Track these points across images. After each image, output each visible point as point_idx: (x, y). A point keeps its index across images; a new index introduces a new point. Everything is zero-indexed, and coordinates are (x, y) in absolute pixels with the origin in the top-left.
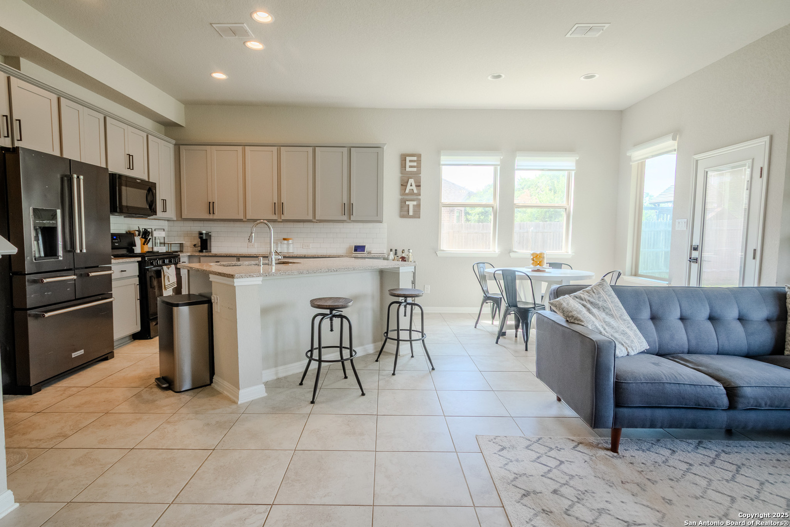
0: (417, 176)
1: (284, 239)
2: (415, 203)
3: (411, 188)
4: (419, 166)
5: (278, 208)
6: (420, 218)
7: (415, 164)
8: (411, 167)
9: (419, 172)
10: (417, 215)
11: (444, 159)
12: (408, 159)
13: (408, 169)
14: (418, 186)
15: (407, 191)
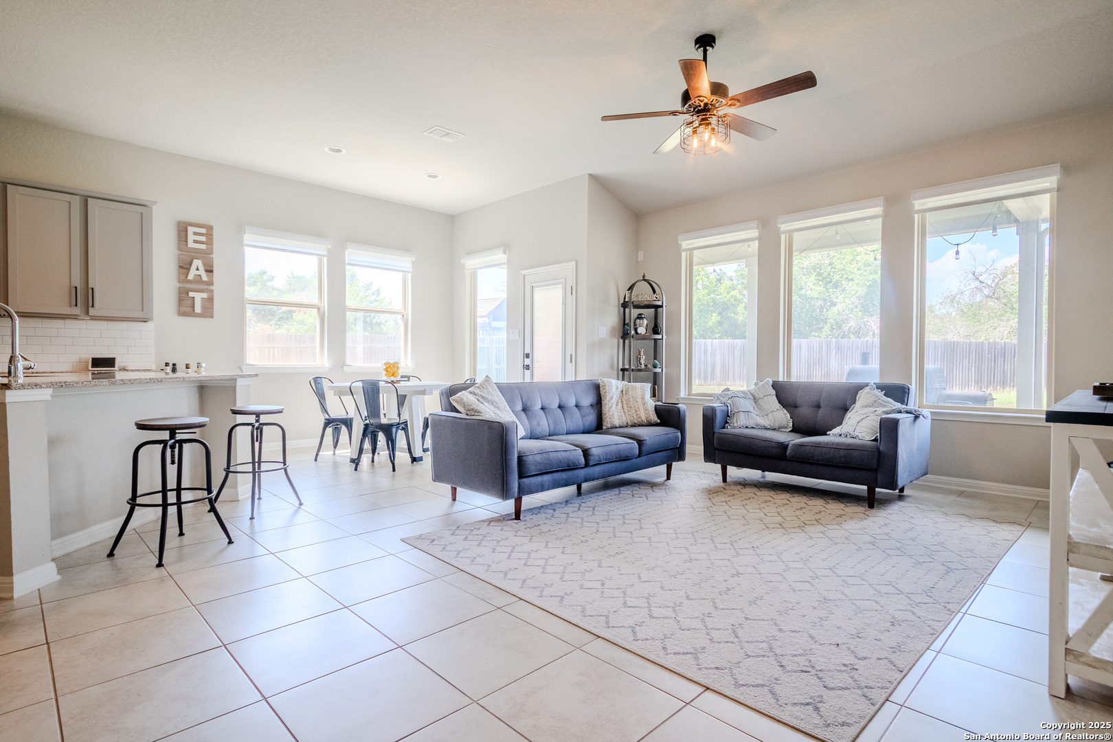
0: (206, 256)
2: (205, 295)
3: (198, 273)
4: (209, 242)
6: (212, 317)
7: (203, 239)
8: (195, 242)
9: (209, 252)
10: (208, 312)
11: (248, 238)
12: (191, 230)
13: (191, 244)
14: (209, 271)
15: (191, 277)
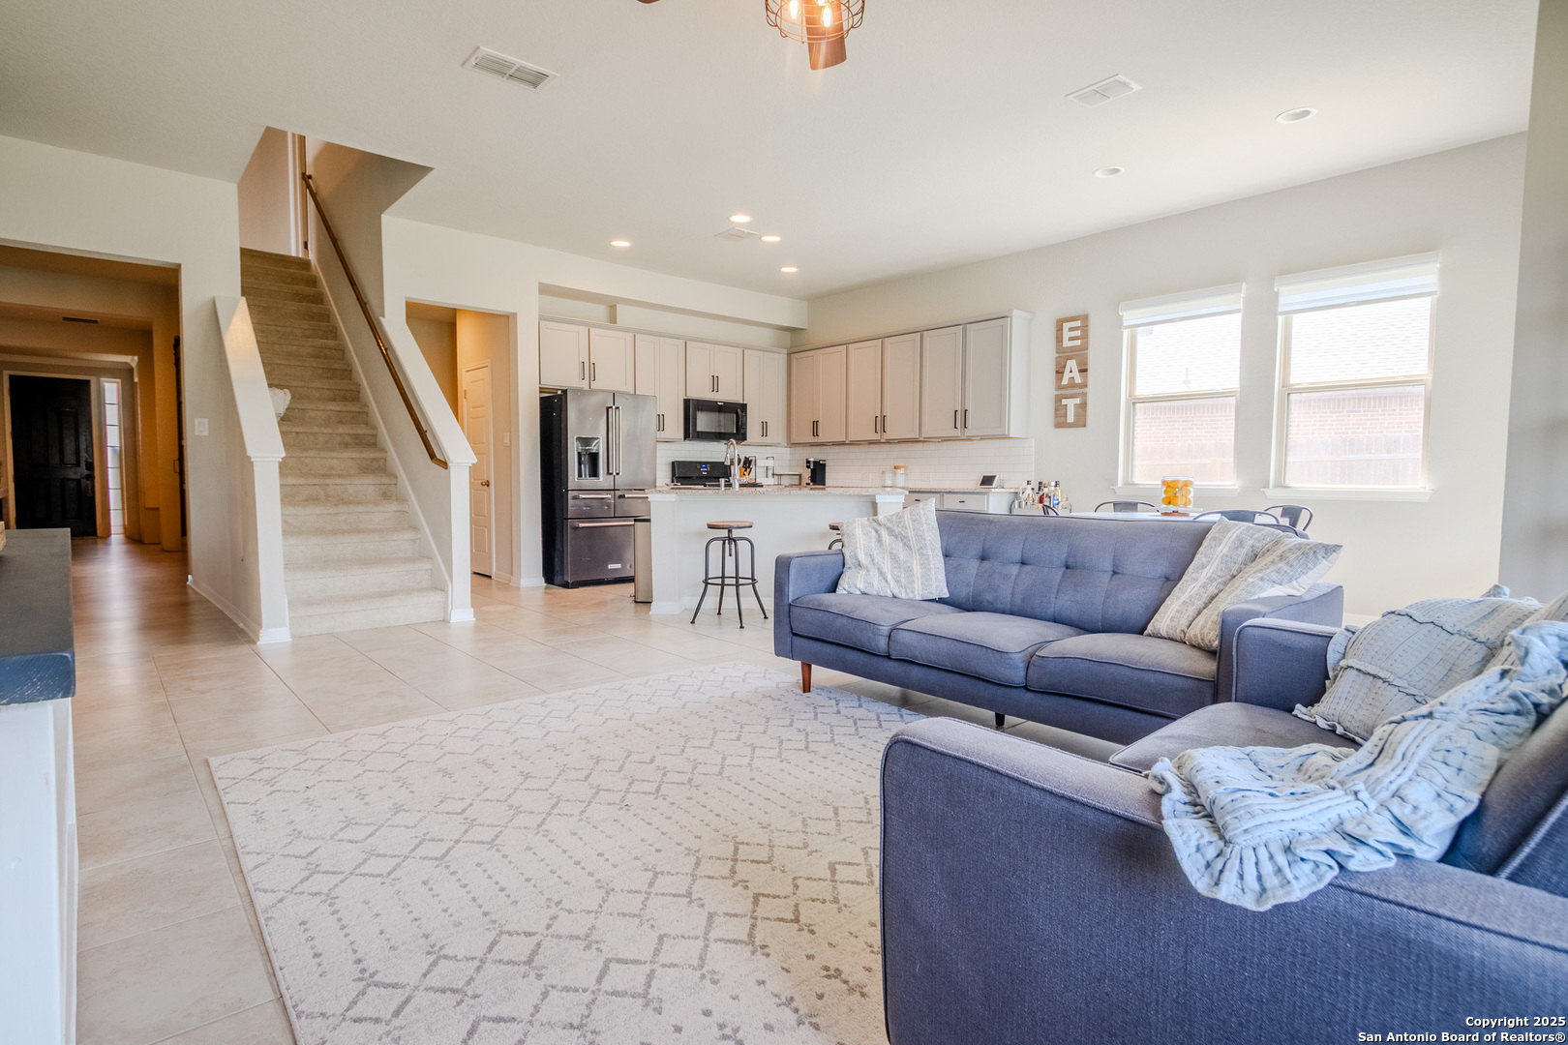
0: (1080, 355)
1: (895, 468)
2: (1078, 401)
3: (1071, 375)
4: (1085, 337)
5: (880, 423)
6: (1085, 426)
7: (1078, 333)
8: (1071, 339)
9: (1084, 348)
10: (1081, 422)
11: (1129, 317)
12: (1066, 326)
13: (1066, 344)
14: (1083, 371)
15: (1065, 381)
